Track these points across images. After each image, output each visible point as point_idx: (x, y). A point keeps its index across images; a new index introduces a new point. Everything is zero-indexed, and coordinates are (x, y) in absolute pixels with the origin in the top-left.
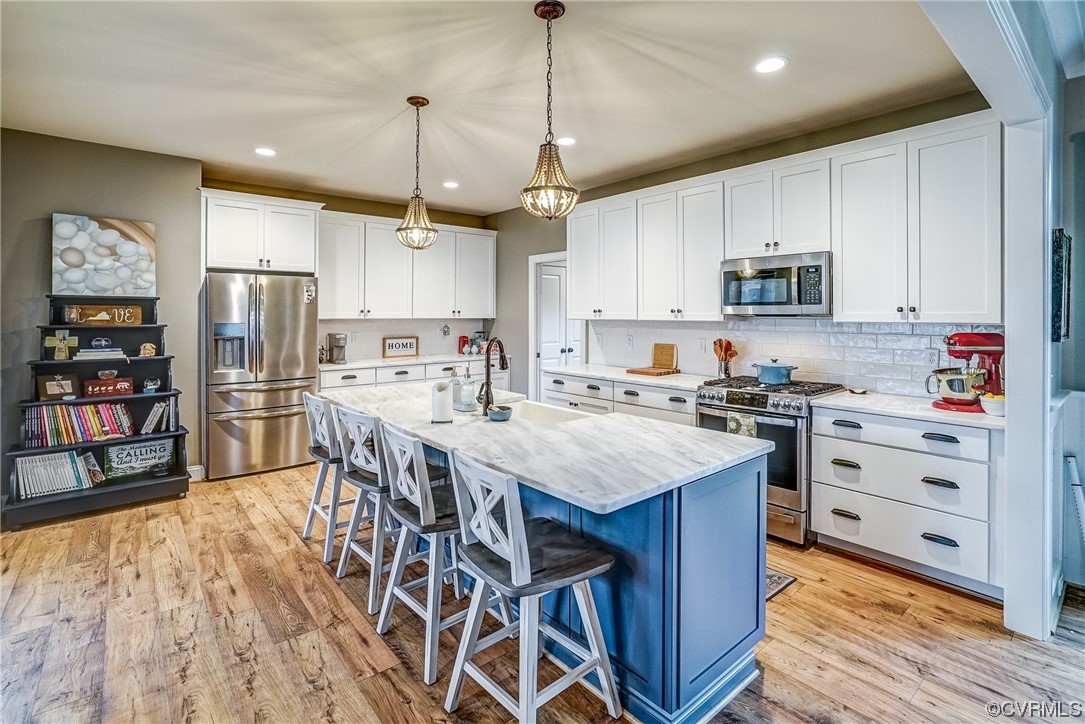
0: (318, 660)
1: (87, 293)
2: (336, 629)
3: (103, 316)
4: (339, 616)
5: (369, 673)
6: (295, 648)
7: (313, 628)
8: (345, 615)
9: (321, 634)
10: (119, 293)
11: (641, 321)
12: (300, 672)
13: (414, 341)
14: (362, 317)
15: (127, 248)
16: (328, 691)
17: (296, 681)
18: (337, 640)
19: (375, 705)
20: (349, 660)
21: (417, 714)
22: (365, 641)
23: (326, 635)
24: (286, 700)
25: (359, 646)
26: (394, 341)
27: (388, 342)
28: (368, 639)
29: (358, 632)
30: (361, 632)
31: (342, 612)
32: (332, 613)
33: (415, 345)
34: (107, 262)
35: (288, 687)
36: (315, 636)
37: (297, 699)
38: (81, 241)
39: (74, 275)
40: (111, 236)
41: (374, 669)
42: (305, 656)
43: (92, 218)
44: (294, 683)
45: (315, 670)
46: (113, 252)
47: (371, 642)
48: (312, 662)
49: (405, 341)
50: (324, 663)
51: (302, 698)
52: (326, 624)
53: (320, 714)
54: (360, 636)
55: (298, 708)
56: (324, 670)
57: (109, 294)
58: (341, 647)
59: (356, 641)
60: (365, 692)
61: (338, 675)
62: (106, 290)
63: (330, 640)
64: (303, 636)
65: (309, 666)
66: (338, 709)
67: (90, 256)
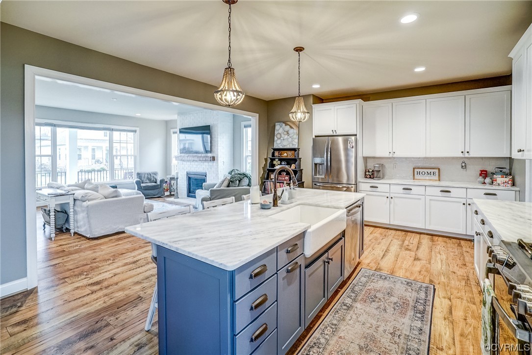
1: (281, 147)
3: (285, 154)
10: (288, 147)
13: (437, 171)
14: (391, 156)
15: (291, 131)
26: (421, 170)
27: (416, 170)
33: (437, 173)
34: (286, 136)
38: (281, 131)
39: (279, 142)
40: (287, 128)
43: (284, 123)
46: (288, 133)
49: (429, 171)
57: (286, 147)
62: (285, 146)
67: (283, 135)
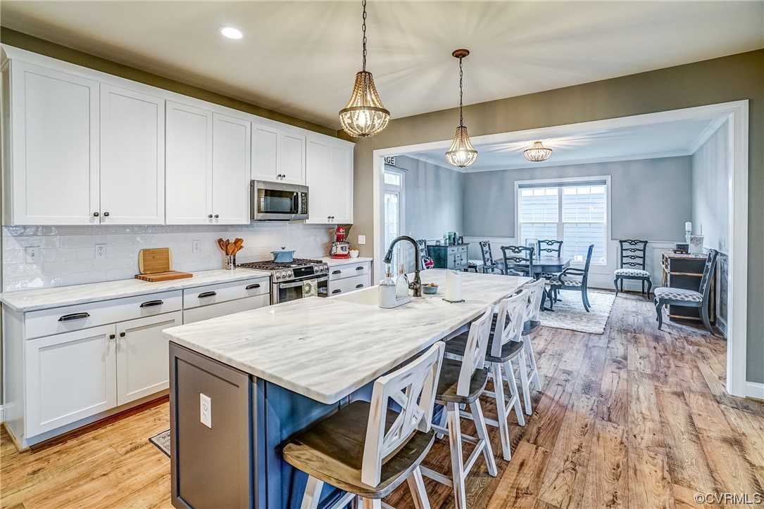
0: (559, 478)
2: (528, 488)
4: (514, 495)
5: (541, 449)
6: (567, 499)
7: (541, 503)
8: (510, 492)
9: (541, 493)
11: (169, 226)
12: (577, 480)
16: (570, 459)
17: (583, 477)
18: (536, 479)
19: (555, 437)
20: (543, 462)
21: (542, 423)
22: (522, 465)
23: (538, 489)
24: (596, 473)
25: (529, 465)
28: (519, 463)
29: (519, 473)
30: (517, 471)
31: (508, 497)
32: (515, 502)
35: (590, 478)
36: (546, 495)
37: (590, 468)
41: (537, 449)
42: (566, 487)
44: (586, 477)
45: (567, 474)
47: (519, 461)
48: (565, 479)
50: (558, 474)
51: (587, 467)
52: (530, 498)
53: (583, 454)
54: (520, 469)
55: (592, 464)
56: (562, 470)
58: (539, 473)
59: (526, 470)
60: (553, 445)
61: (557, 461)
63: (540, 484)
64: (554, 503)
65: (568, 479)
66: (573, 449)
